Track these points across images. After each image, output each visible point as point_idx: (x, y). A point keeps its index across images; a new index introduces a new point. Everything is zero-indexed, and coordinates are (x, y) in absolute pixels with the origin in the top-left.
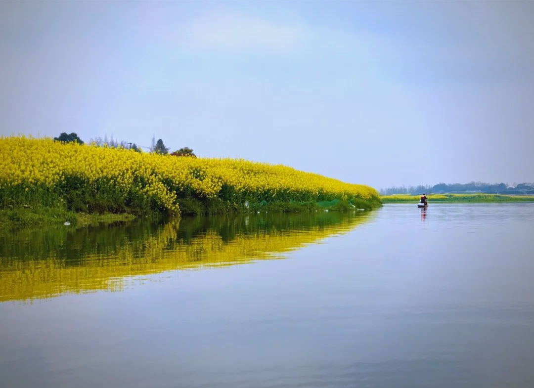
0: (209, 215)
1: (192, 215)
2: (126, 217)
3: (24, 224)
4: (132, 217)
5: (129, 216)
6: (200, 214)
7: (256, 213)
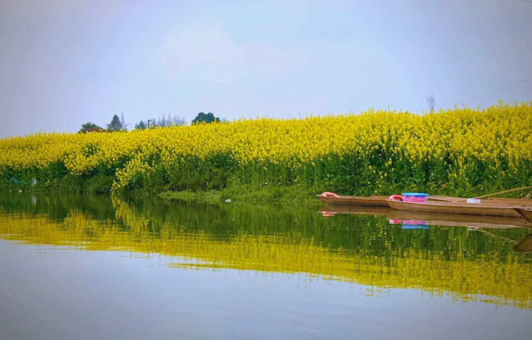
0: (80, 192)
1: (98, 193)
2: (169, 195)
3: (270, 201)
4: (162, 195)
5: (166, 197)
6: (89, 193)
7: (23, 191)
